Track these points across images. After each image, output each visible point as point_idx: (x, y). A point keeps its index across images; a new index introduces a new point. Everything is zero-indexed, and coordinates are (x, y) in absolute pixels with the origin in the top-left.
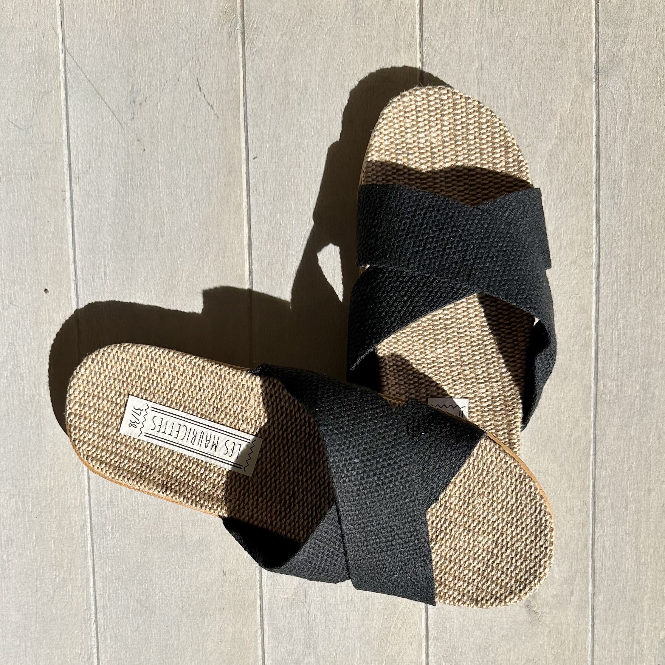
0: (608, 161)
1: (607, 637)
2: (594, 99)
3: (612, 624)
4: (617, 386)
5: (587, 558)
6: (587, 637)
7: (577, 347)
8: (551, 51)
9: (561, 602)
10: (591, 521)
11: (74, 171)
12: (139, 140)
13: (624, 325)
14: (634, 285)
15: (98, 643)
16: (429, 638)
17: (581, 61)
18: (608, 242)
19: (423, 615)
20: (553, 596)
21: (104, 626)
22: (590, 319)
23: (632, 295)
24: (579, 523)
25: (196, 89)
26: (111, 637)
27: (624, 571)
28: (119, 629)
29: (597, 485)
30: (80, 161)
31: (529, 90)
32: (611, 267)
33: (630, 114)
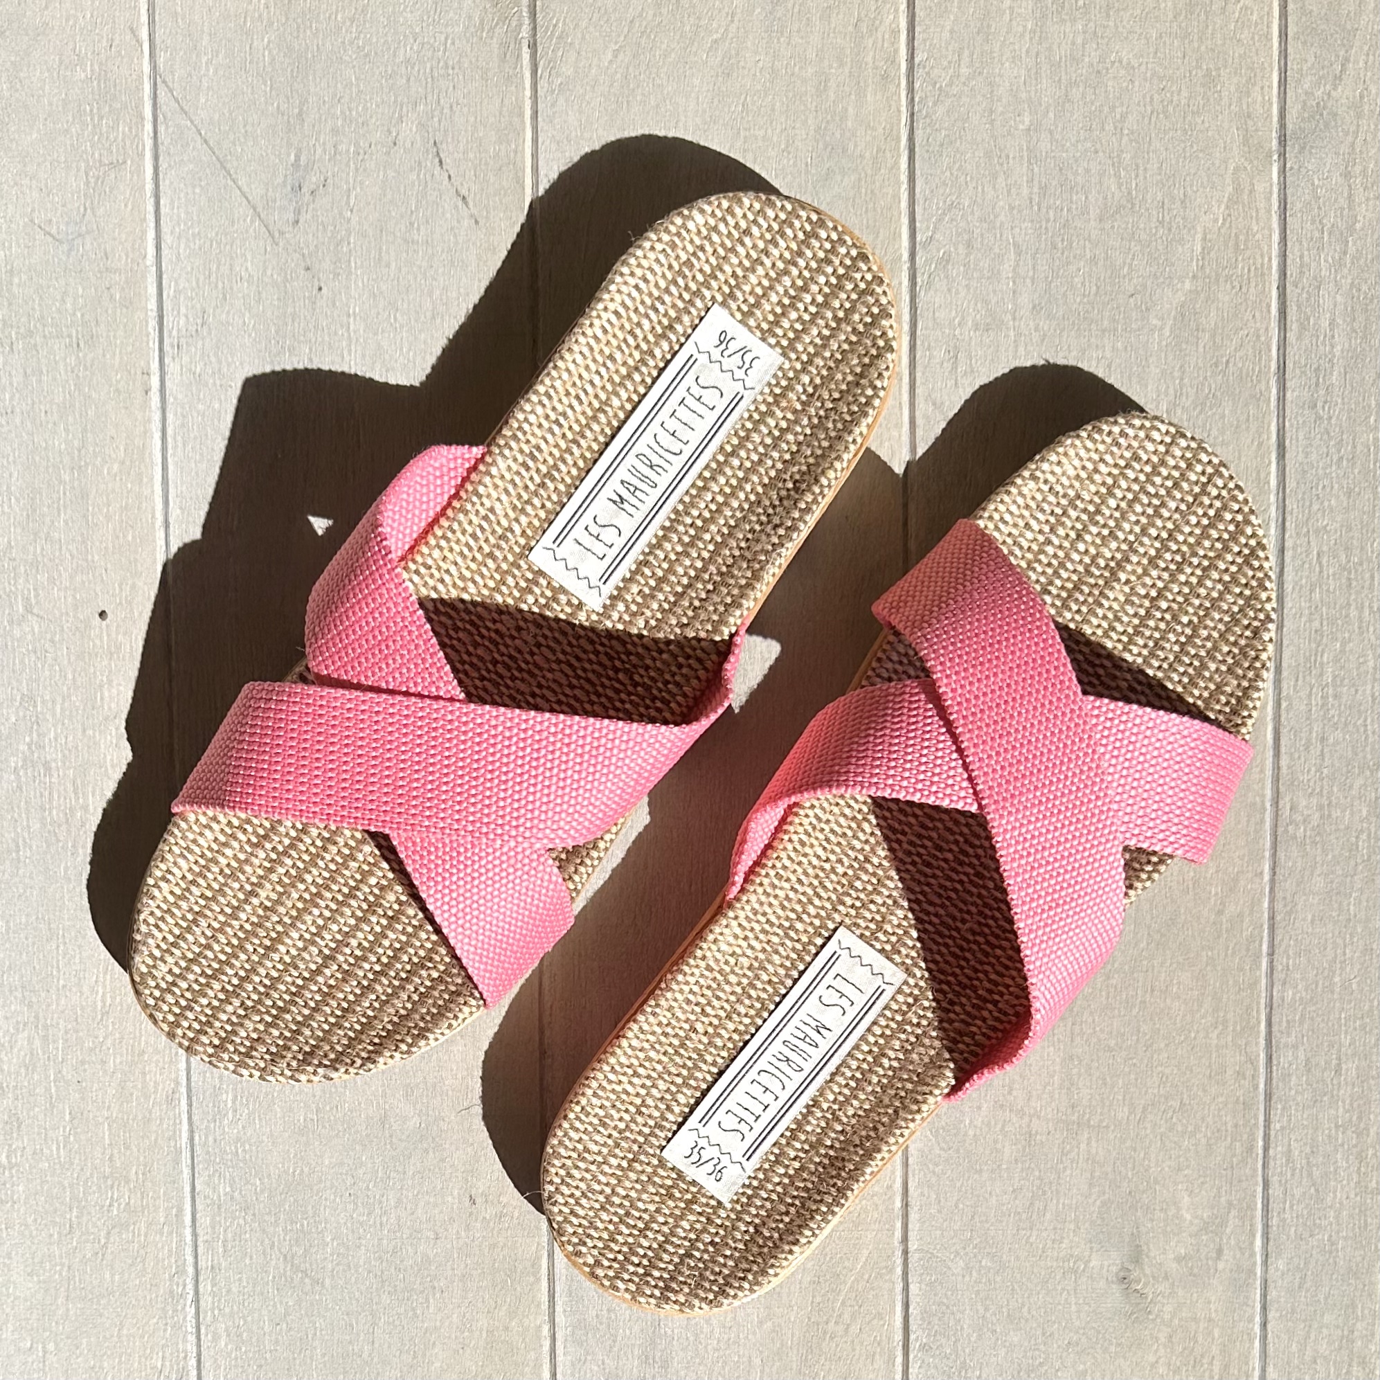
0: (1303, 328)
1: (1294, 1347)
2: (1275, 196)
3: (1304, 1321)
4: (1320, 807)
5: (1254, 1176)
6: (1252, 1347)
8: (1185, 94)
9: (1196, 1271)
10: (1262, 1097)
11: (170, 332)
12: (308, 269)
13: (1335, 677)
14: (1358, 593)
15: (199, 1346)
16: (911, 1347)
17: (1249, 117)
18: (1303, 499)
19: (899, 1299)
20: (1179, 1259)
21: (213, 1310)
23: (1354, 613)
24: (1237, 1101)
25: (430, 162)
26: (228, 1335)
27: (1331, 1207)
28: (244, 1317)
29: (1275, 1019)
30: (183, 310)
31: (1137, 176)
32: (1308, 553)
33: (1351, 229)
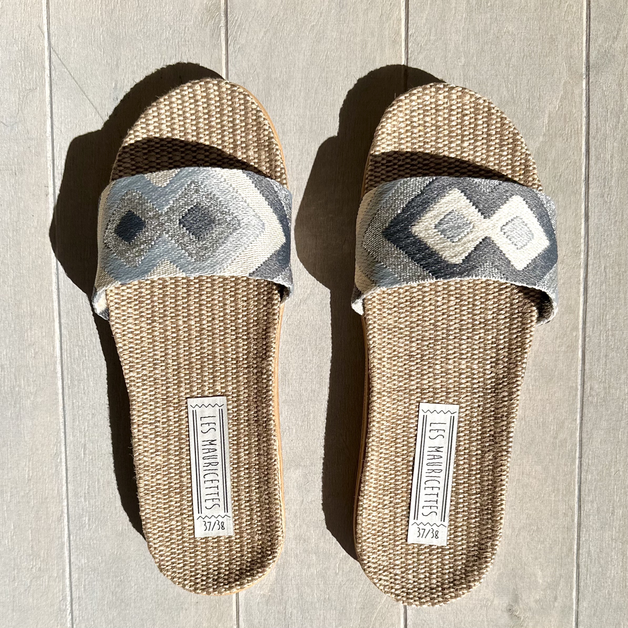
0: (597, 159)
2: (584, 95)
4: (605, 388)
5: (572, 563)
7: (563, 348)
8: (540, 47)
9: (544, 607)
10: (576, 525)
11: (58, 167)
13: (612, 326)
17: (571, 57)
18: (597, 241)
20: (536, 601)
21: (79, 617)
22: (577, 319)
28: (94, 621)
29: (583, 488)
31: (516, 87)
32: (600, 267)
